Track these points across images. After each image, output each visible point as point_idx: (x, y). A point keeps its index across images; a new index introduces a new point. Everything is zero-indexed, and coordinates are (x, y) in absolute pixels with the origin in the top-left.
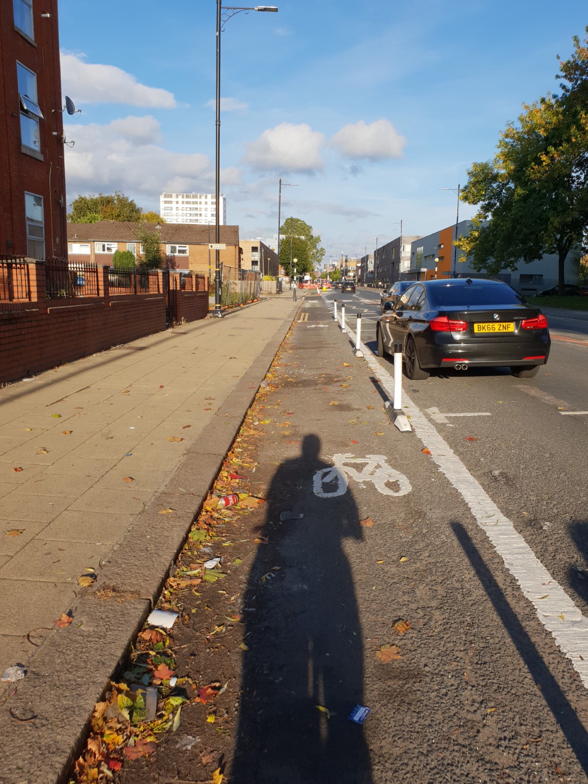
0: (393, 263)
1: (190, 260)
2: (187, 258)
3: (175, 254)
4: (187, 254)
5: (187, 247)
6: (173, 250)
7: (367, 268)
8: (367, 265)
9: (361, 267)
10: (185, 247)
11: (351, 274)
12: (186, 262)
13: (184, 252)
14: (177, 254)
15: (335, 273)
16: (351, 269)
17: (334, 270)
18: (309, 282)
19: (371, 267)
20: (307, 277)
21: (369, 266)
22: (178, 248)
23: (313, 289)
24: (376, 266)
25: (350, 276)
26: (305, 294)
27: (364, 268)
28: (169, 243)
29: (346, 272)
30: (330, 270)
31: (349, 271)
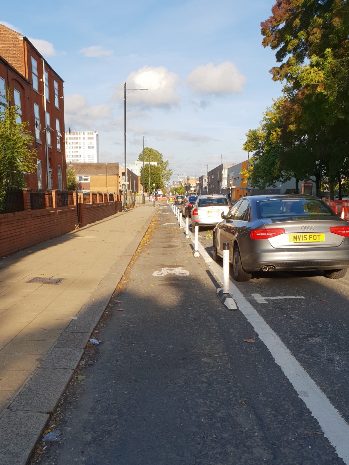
0: (218, 182)
1: (91, 184)
2: (89, 183)
3: (82, 181)
4: (89, 181)
5: (89, 177)
6: (81, 178)
7: (202, 184)
8: (202, 182)
9: (199, 184)
10: (88, 177)
11: (192, 189)
12: (88, 186)
13: (87, 180)
14: (83, 181)
15: (180, 188)
16: (192, 185)
17: (180, 186)
18: (161, 196)
19: (205, 184)
20: (160, 192)
21: (204, 184)
22: (83, 178)
23: (164, 201)
24: (209, 184)
25: (191, 191)
26: (159, 204)
27: (200, 185)
28: (78, 175)
29: (188, 188)
30: (177, 186)
31: (191, 187)
